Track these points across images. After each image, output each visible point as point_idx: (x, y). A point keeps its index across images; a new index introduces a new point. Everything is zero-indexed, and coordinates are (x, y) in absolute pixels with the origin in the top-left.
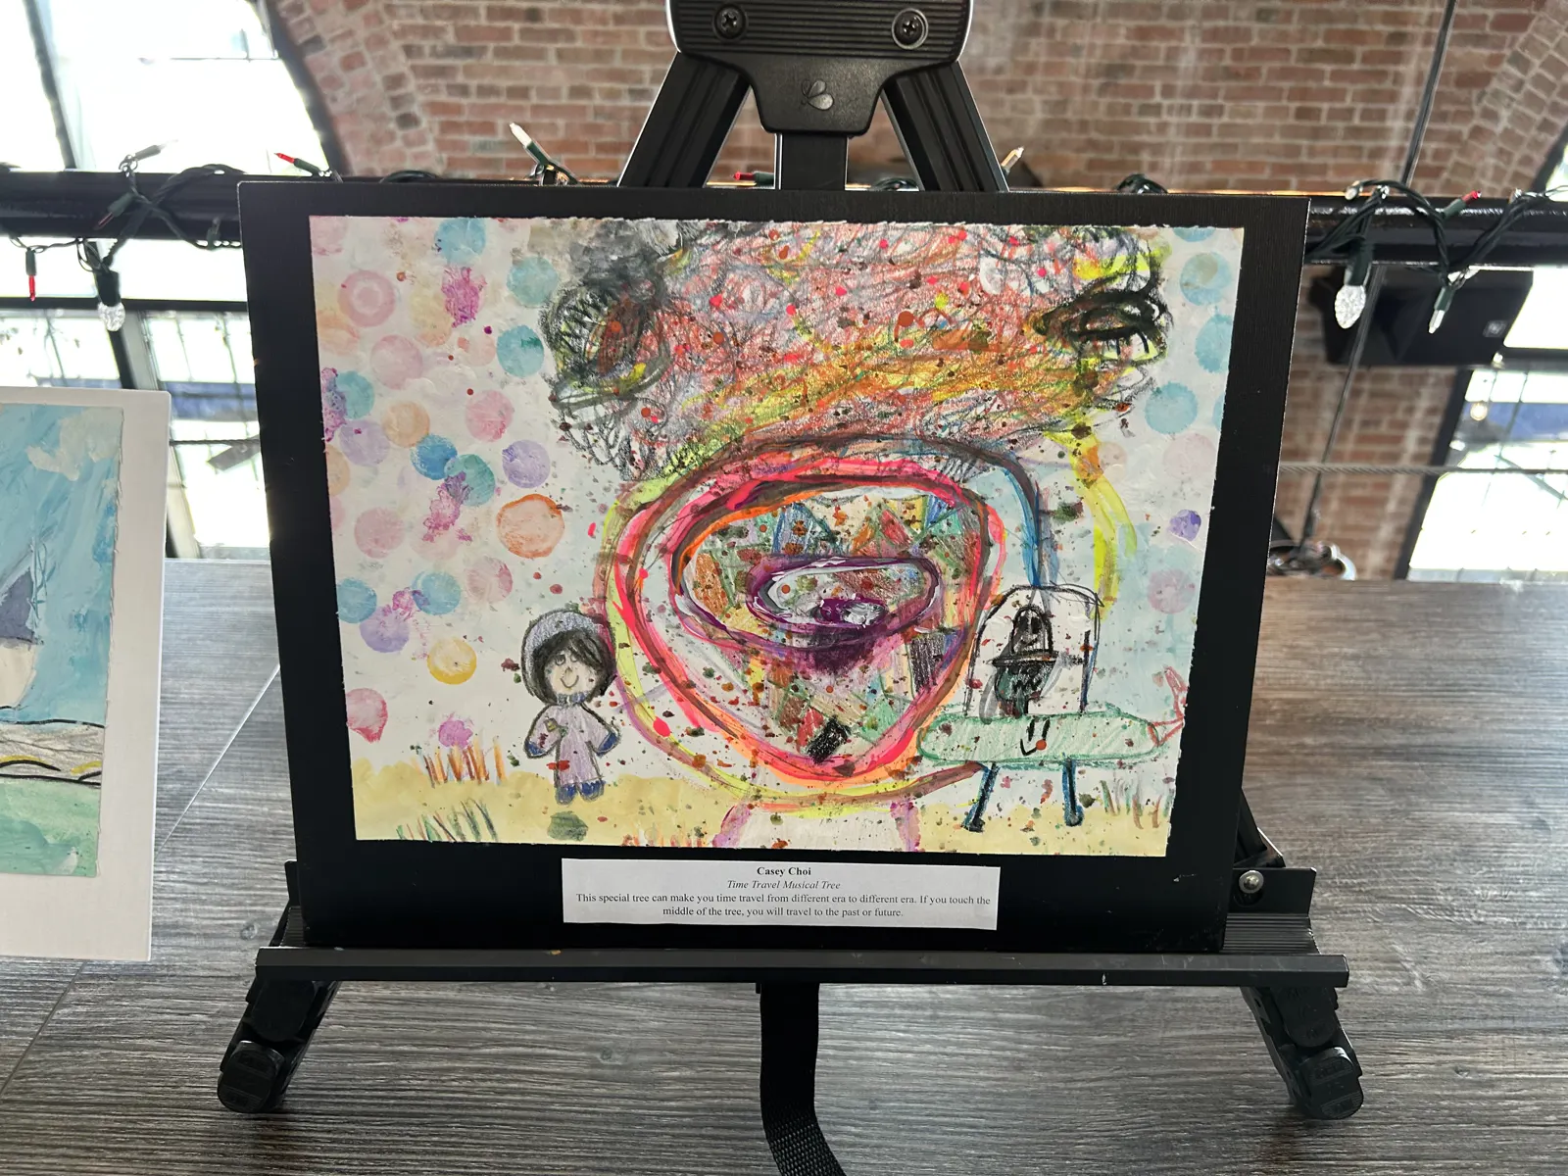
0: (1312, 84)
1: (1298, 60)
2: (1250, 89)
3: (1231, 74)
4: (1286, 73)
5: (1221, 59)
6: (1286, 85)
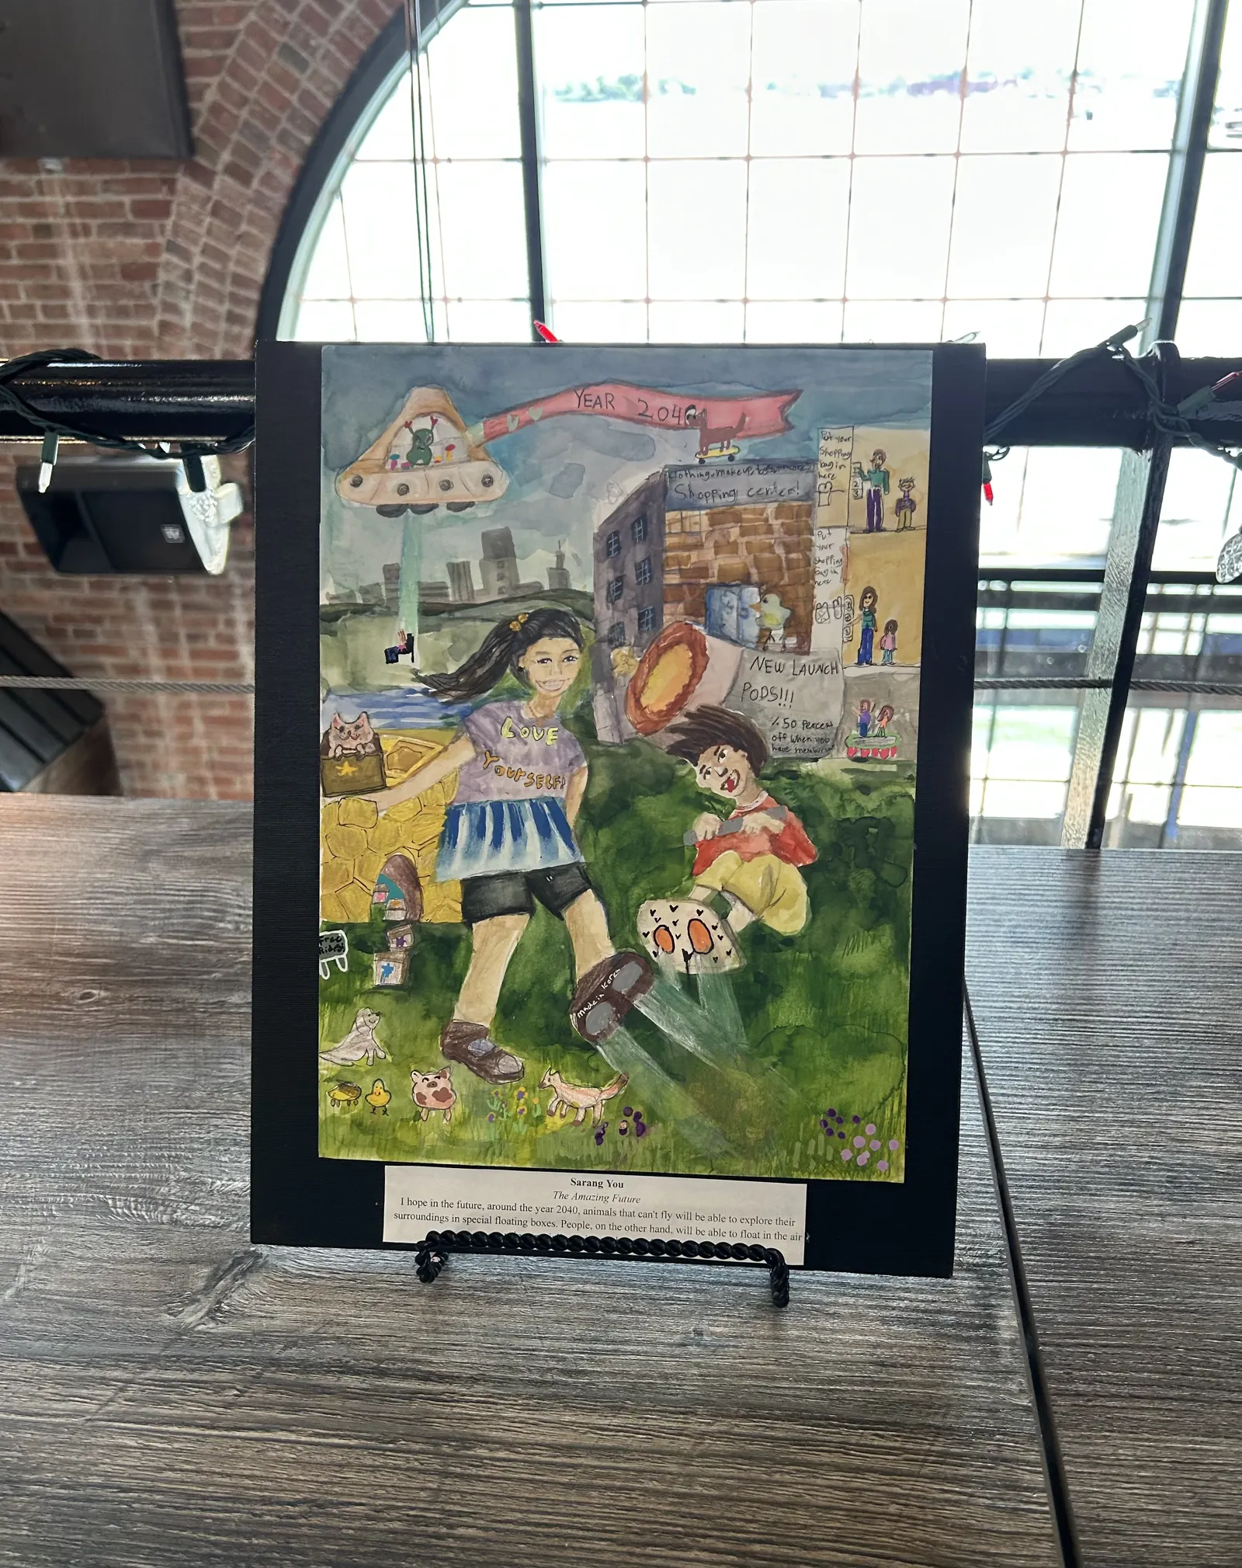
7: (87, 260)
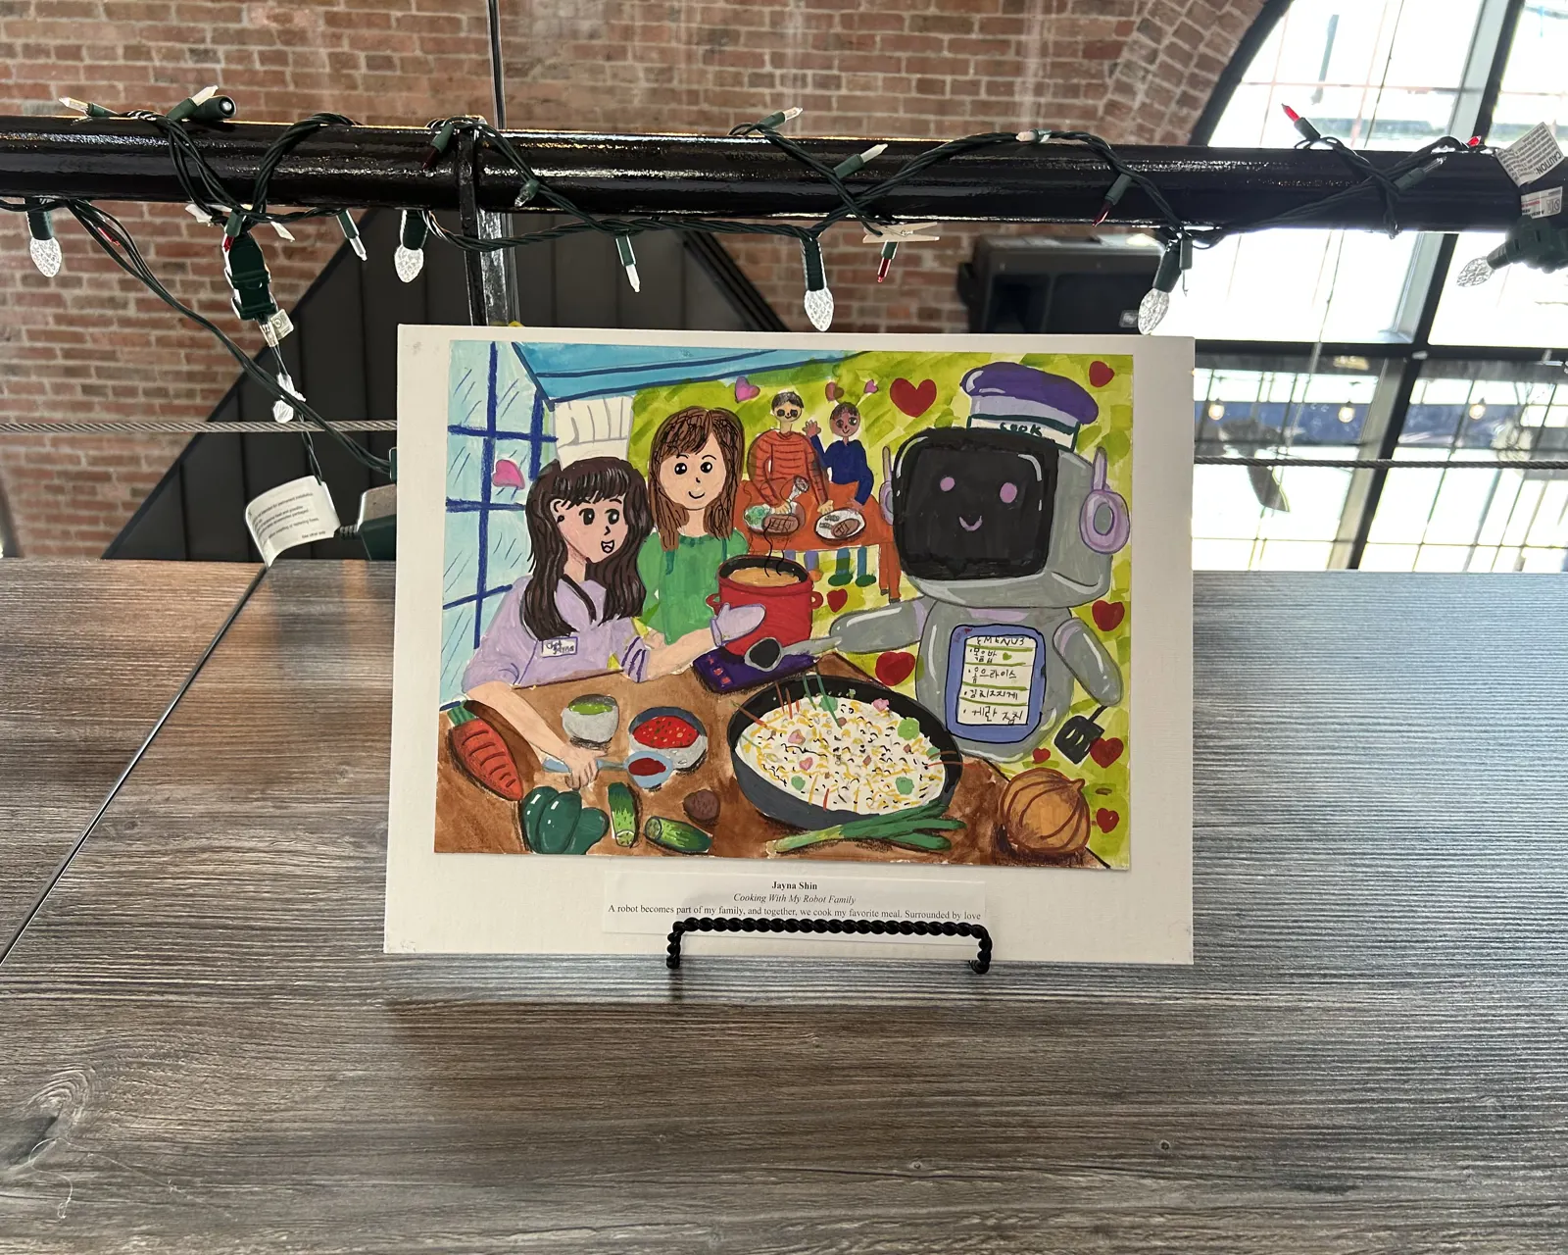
0: (930, 54)
1: (912, 29)
2: (866, 58)
3: (843, 43)
4: (901, 43)
5: (830, 25)
6: (903, 55)
7: (1051, 37)
